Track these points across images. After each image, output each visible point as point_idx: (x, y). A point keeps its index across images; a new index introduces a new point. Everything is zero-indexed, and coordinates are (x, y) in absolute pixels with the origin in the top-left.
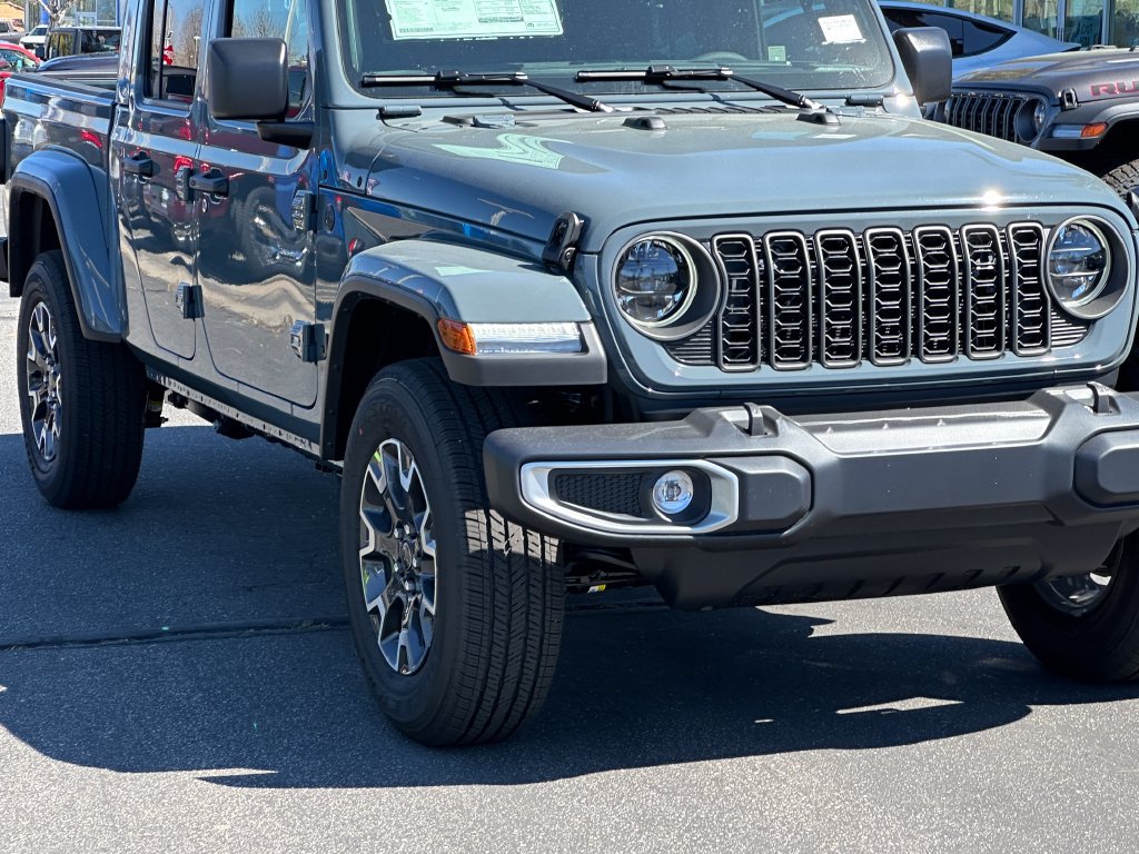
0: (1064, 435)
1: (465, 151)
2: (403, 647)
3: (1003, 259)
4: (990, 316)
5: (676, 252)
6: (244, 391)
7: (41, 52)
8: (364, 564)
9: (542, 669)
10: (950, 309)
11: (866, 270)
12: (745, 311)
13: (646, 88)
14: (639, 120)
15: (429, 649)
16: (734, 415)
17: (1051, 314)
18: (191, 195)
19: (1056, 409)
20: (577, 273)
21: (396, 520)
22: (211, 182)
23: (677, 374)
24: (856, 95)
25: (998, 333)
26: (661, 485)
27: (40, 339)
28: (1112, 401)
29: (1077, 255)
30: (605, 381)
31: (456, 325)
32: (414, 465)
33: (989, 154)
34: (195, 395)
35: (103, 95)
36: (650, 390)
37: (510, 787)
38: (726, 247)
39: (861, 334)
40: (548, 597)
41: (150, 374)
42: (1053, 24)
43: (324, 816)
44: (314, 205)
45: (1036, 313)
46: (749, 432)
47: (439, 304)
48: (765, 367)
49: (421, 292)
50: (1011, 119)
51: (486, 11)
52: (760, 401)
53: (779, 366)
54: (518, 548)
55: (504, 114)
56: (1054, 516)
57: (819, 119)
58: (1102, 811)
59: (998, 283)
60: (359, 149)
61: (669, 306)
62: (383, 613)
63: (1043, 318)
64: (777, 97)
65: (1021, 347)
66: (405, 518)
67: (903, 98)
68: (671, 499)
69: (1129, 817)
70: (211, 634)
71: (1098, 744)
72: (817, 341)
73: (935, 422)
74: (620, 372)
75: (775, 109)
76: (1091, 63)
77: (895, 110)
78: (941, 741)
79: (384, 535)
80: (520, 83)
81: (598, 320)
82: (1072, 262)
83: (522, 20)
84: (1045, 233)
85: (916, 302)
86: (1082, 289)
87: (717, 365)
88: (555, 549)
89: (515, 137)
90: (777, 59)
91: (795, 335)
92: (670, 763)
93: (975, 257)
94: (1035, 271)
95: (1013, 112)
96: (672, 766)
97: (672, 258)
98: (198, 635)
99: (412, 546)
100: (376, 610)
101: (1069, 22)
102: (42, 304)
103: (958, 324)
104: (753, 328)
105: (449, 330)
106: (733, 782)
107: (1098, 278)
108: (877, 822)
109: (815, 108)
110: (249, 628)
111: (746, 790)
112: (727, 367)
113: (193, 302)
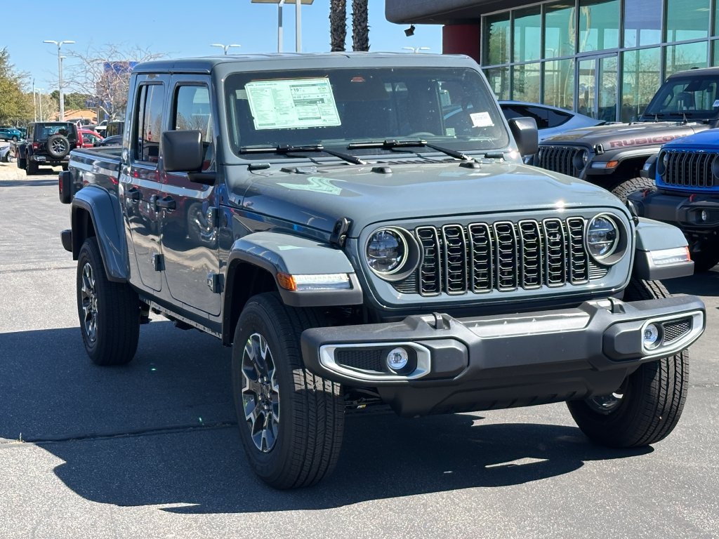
0: (597, 325)
1: (292, 186)
2: (264, 439)
3: (564, 235)
4: (558, 265)
5: (398, 236)
6: (186, 308)
7: (103, 133)
8: (245, 397)
9: (334, 449)
10: (538, 262)
11: (494, 243)
12: (433, 265)
13: (383, 152)
14: (379, 168)
15: (276, 440)
16: (428, 318)
17: (589, 263)
18: (158, 209)
19: (592, 311)
20: (347, 248)
21: (259, 374)
22: (166, 202)
23: (398, 298)
24: (490, 152)
25: (562, 273)
26: (391, 355)
27: (88, 281)
28: (621, 307)
29: (602, 233)
30: (362, 303)
31: (286, 276)
32: (267, 346)
33: (557, 182)
34: (162, 309)
35: (115, 159)
36: (385, 307)
37: (318, 511)
38: (422, 233)
39: (492, 275)
40: (336, 412)
41: (141, 298)
42: (593, 110)
43: (222, 529)
44: (217, 214)
45: (581, 263)
46: (435, 327)
47: (277, 265)
48: (443, 294)
49: (269, 259)
50: (571, 159)
51: (301, 114)
52: (441, 311)
53: (451, 293)
54: (320, 388)
55: (311, 166)
56: (592, 365)
57: (470, 166)
58: (619, 518)
59: (562, 248)
60: (239, 185)
61: (394, 264)
62: (254, 421)
63: (585, 265)
64: (449, 154)
65: (574, 280)
66: (264, 374)
67: (513, 153)
68: (397, 362)
69: (633, 521)
70: (169, 431)
71: (617, 481)
72: (470, 279)
73: (531, 320)
74: (369, 298)
75: (449, 161)
76: (610, 131)
77: (511, 159)
78: (538, 481)
79: (253, 382)
80: (319, 151)
81: (358, 272)
82: (600, 237)
83: (320, 118)
84: (585, 222)
85: (520, 258)
86: (605, 250)
87: (419, 293)
88: (339, 388)
89: (317, 179)
90: (449, 135)
91: (458, 277)
92: (400, 496)
93: (550, 235)
94: (580, 242)
95: (572, 156)
96: (401, 498)
97: (395, 240)
98: (163, 431)
99: (267, 387)
100: (250, 420)
101: (600, 110)
102: (88, 264)
103: (542, 269)
104: (437, 274)
105: (283, 278)
106: (432, 506)
107: (613, 244)
108: (505, 526)
109: (469, 159)
110: (189, 427)
111: (438, 511)
112: (424, 294)
113: (160, 262)
